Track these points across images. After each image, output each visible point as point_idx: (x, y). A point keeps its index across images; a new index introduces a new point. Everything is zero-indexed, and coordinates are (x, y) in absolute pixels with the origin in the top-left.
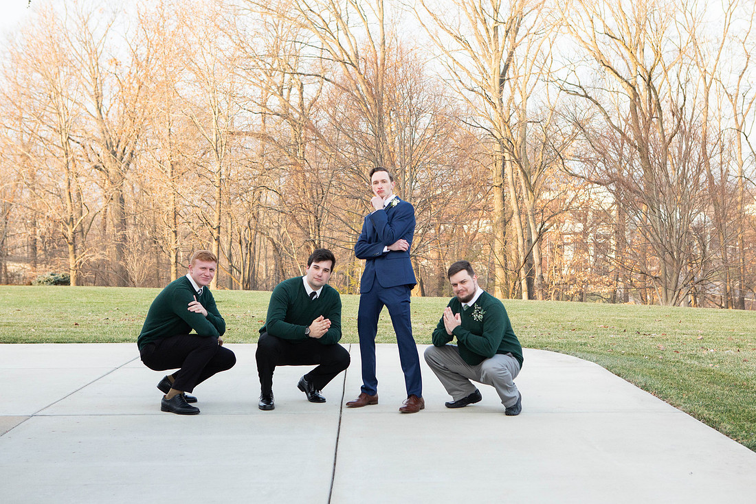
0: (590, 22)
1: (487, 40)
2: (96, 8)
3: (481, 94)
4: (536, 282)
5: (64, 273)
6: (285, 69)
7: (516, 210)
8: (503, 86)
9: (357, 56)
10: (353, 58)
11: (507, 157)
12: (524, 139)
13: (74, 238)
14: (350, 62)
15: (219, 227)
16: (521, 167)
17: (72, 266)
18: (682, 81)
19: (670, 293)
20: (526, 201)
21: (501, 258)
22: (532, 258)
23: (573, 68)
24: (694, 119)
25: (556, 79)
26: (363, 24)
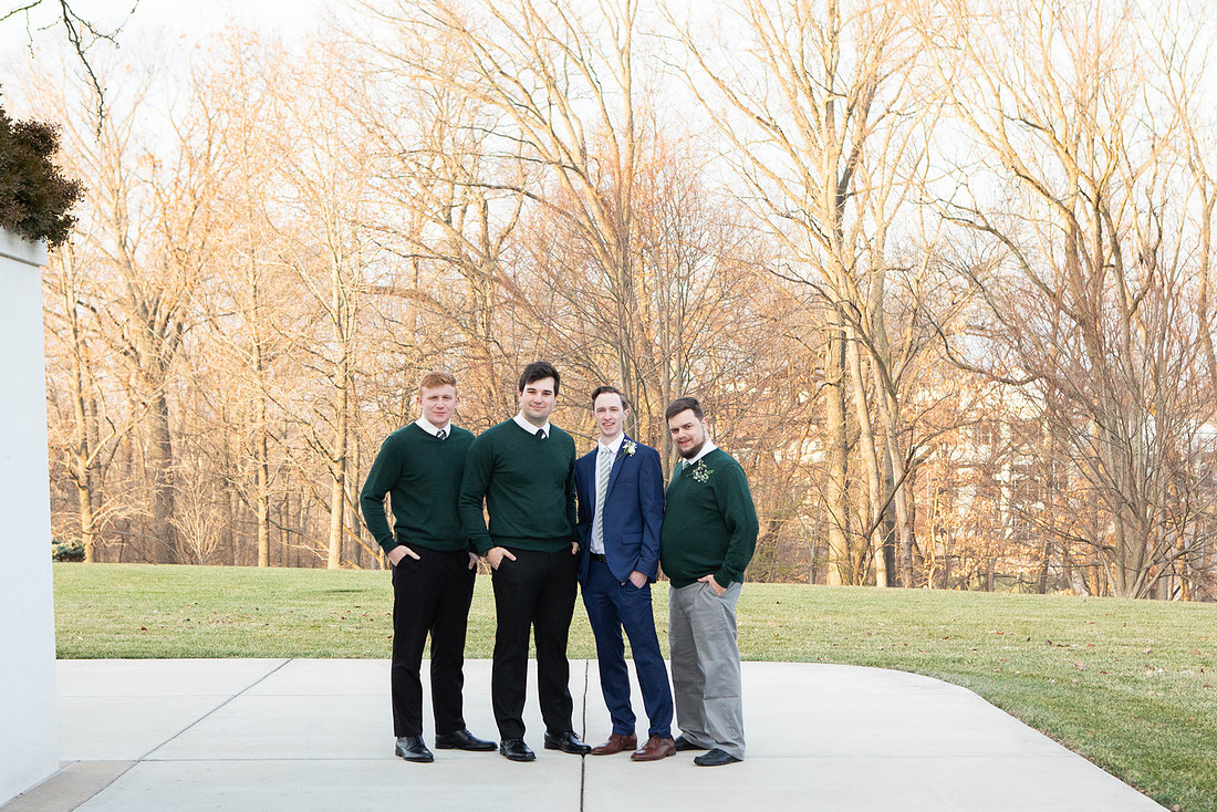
0: (994, 98)
1: (814, 124)
2: (117, 64)
3: (804, 223)
4: (901, 553)
5: (74, 539)
6: (455, 176)
7: (865, 429)
8: (842, 209)
9: (583, 152)
10: (577, 159)
11: (850, 333)
12: (879, 303)
13: (89, 477)
14: (571, 166)
15: (343, 459)
16: (874, 351)
17: (86, 527)
18: (1157, 201)
19: (1131, 574)
20: (882, 411)
21: (839, 513)
22: (894, 511)
23: (963, 179)
24: (1178, 269)
25: (935, 198)
26: (593, 94)
